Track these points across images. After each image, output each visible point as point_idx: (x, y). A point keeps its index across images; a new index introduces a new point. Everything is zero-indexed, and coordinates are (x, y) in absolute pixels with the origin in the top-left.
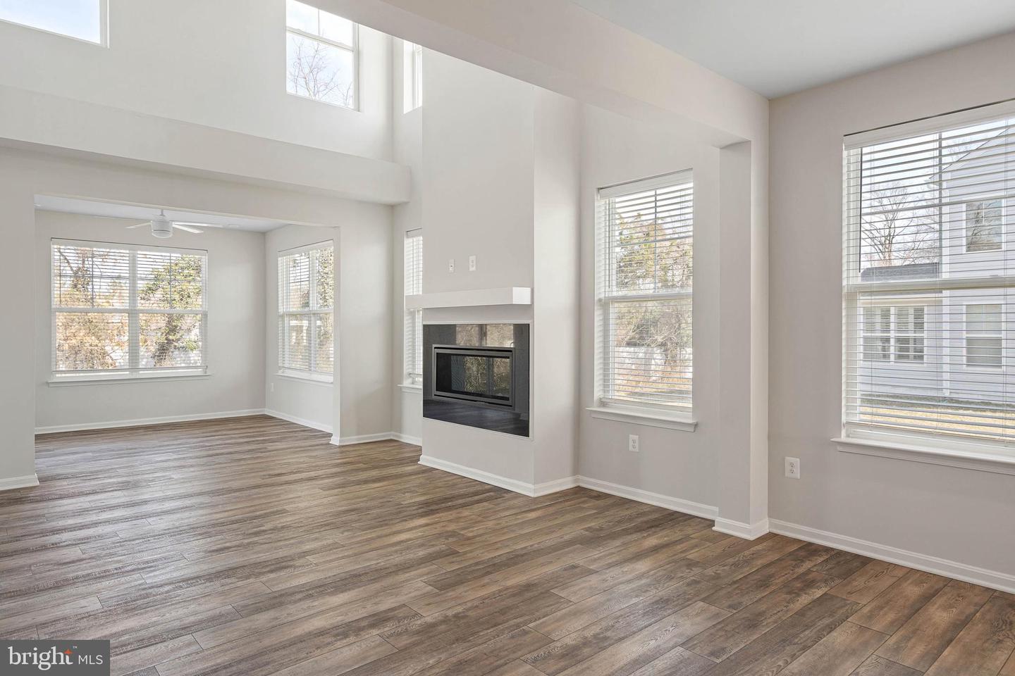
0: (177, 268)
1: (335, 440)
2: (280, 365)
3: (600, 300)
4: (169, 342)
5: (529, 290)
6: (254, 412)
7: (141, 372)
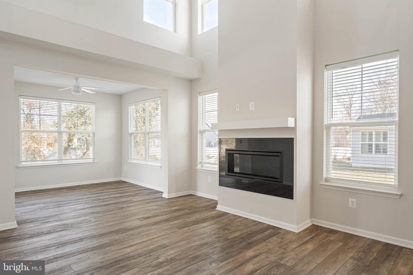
0: (72, 114)
1: (165, 195)
2: (130, 157)
4: (69, 146)
5: (293, 119)
6: (116, 179)
7: (63, 161)
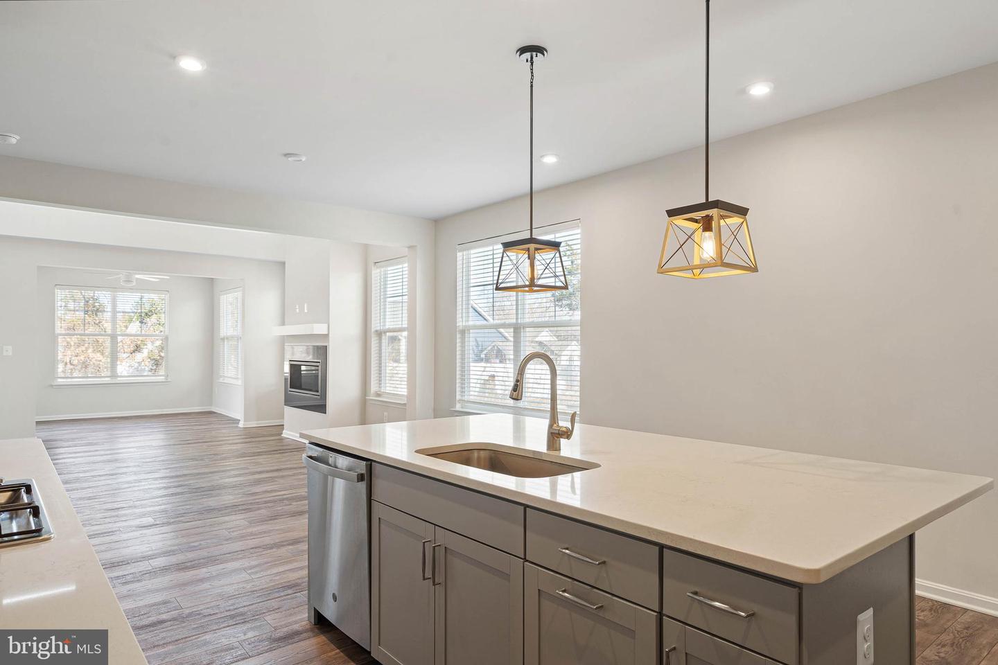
1: (241, 425)
3: (377, 331)
5: (326, 325)
6: (204, 409)
7: (119, 378)
